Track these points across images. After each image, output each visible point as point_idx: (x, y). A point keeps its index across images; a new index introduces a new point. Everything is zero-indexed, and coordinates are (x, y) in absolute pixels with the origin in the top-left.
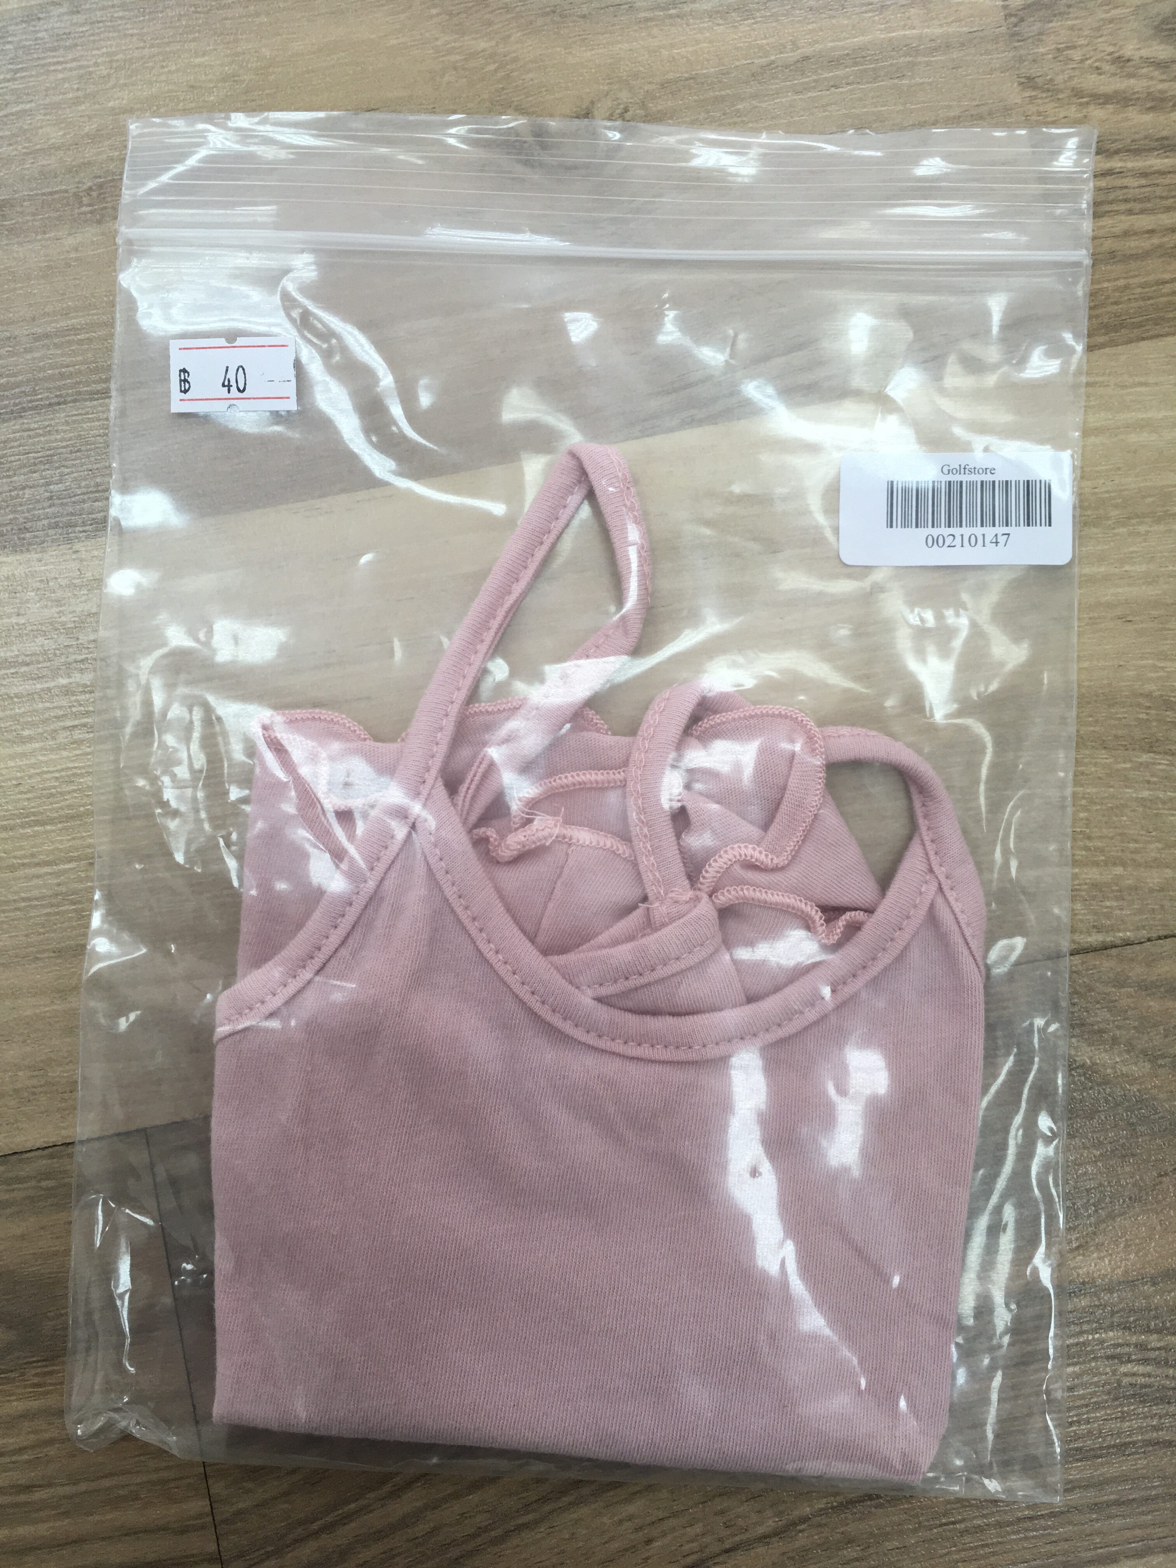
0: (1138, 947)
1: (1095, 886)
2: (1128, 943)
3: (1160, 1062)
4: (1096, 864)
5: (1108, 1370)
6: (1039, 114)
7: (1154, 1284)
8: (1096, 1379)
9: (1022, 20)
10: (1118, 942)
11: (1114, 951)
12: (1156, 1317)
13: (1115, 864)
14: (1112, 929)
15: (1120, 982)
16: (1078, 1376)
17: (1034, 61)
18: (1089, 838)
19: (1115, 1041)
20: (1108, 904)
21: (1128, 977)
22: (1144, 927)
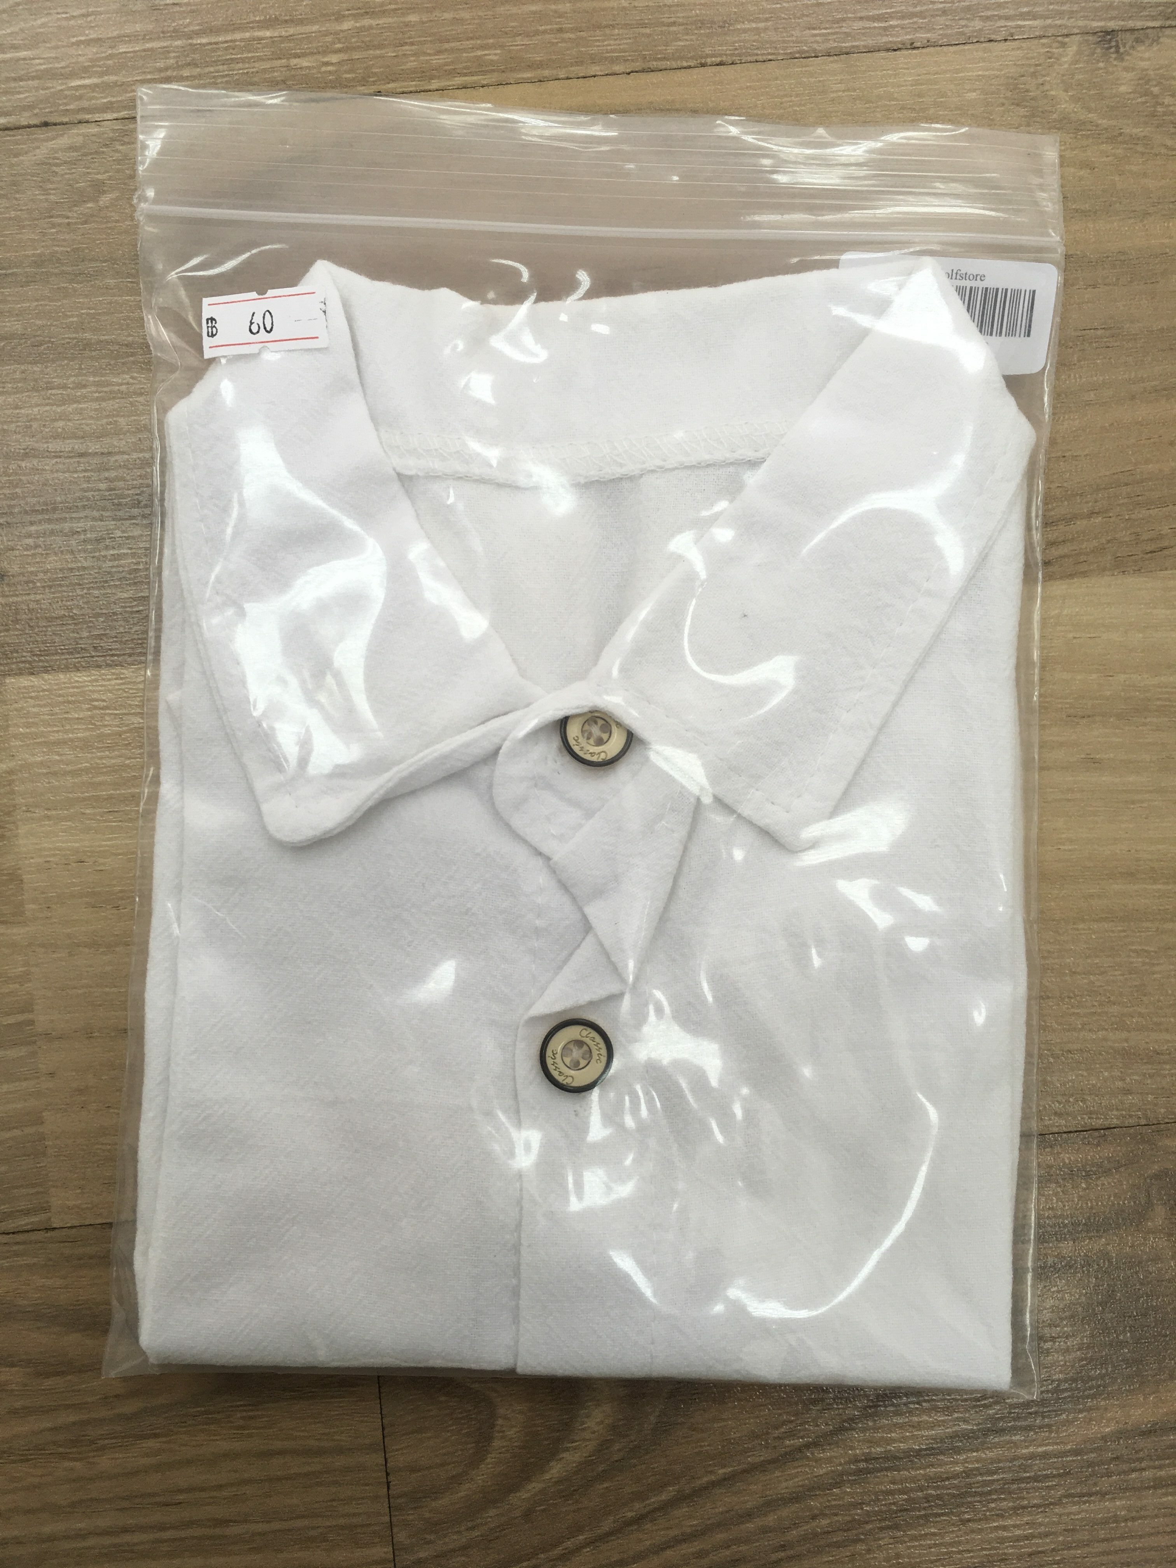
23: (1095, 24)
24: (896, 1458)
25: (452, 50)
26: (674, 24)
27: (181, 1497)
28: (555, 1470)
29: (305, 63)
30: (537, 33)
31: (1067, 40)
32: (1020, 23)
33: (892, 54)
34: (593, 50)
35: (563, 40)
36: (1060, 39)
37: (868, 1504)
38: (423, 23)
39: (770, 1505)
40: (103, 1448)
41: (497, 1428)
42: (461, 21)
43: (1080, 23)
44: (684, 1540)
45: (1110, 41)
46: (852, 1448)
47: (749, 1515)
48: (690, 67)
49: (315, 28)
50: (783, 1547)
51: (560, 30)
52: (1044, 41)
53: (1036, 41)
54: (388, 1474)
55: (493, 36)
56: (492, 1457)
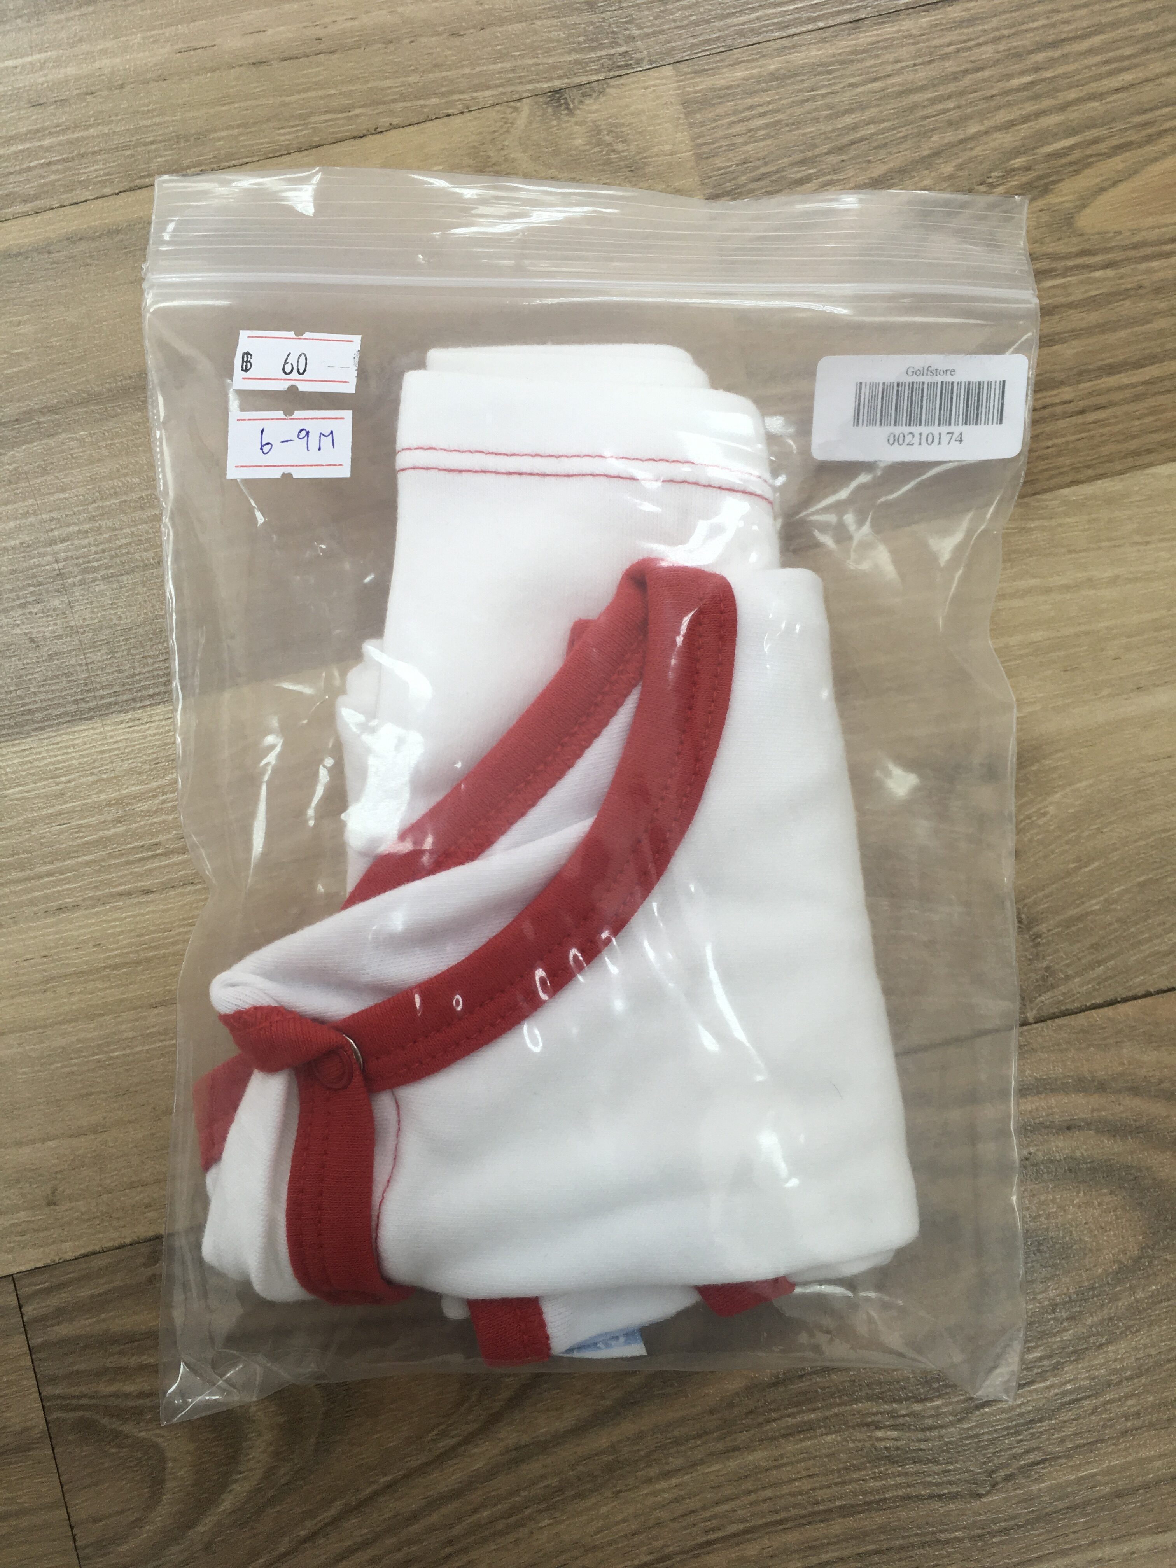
8: (855, 1445)
12: (905, 1388)
16: (835, 1443)
23: (545, 85)
24: (547, 1442)
26: (152, 143)
28: (227, 1502)
30: (29, 169)
31: (518, 104)
32: (475, 94)
33: (358, 141)
34: (82, 177)
35: (53, 172)
36: (512, 104)
37: (524, 1490)
39: (434, 1504)
41: (169, 1470)
43: (530, 87)
44: (357, 1550)
45: (559, 100)
46: (502, 1440)
47: (414, 1517)
50: (450, 1542)
51: (49, 164)
52: (498, 108)
53: (490, 109)
54: (72, 1528)
56: (167, 1498)
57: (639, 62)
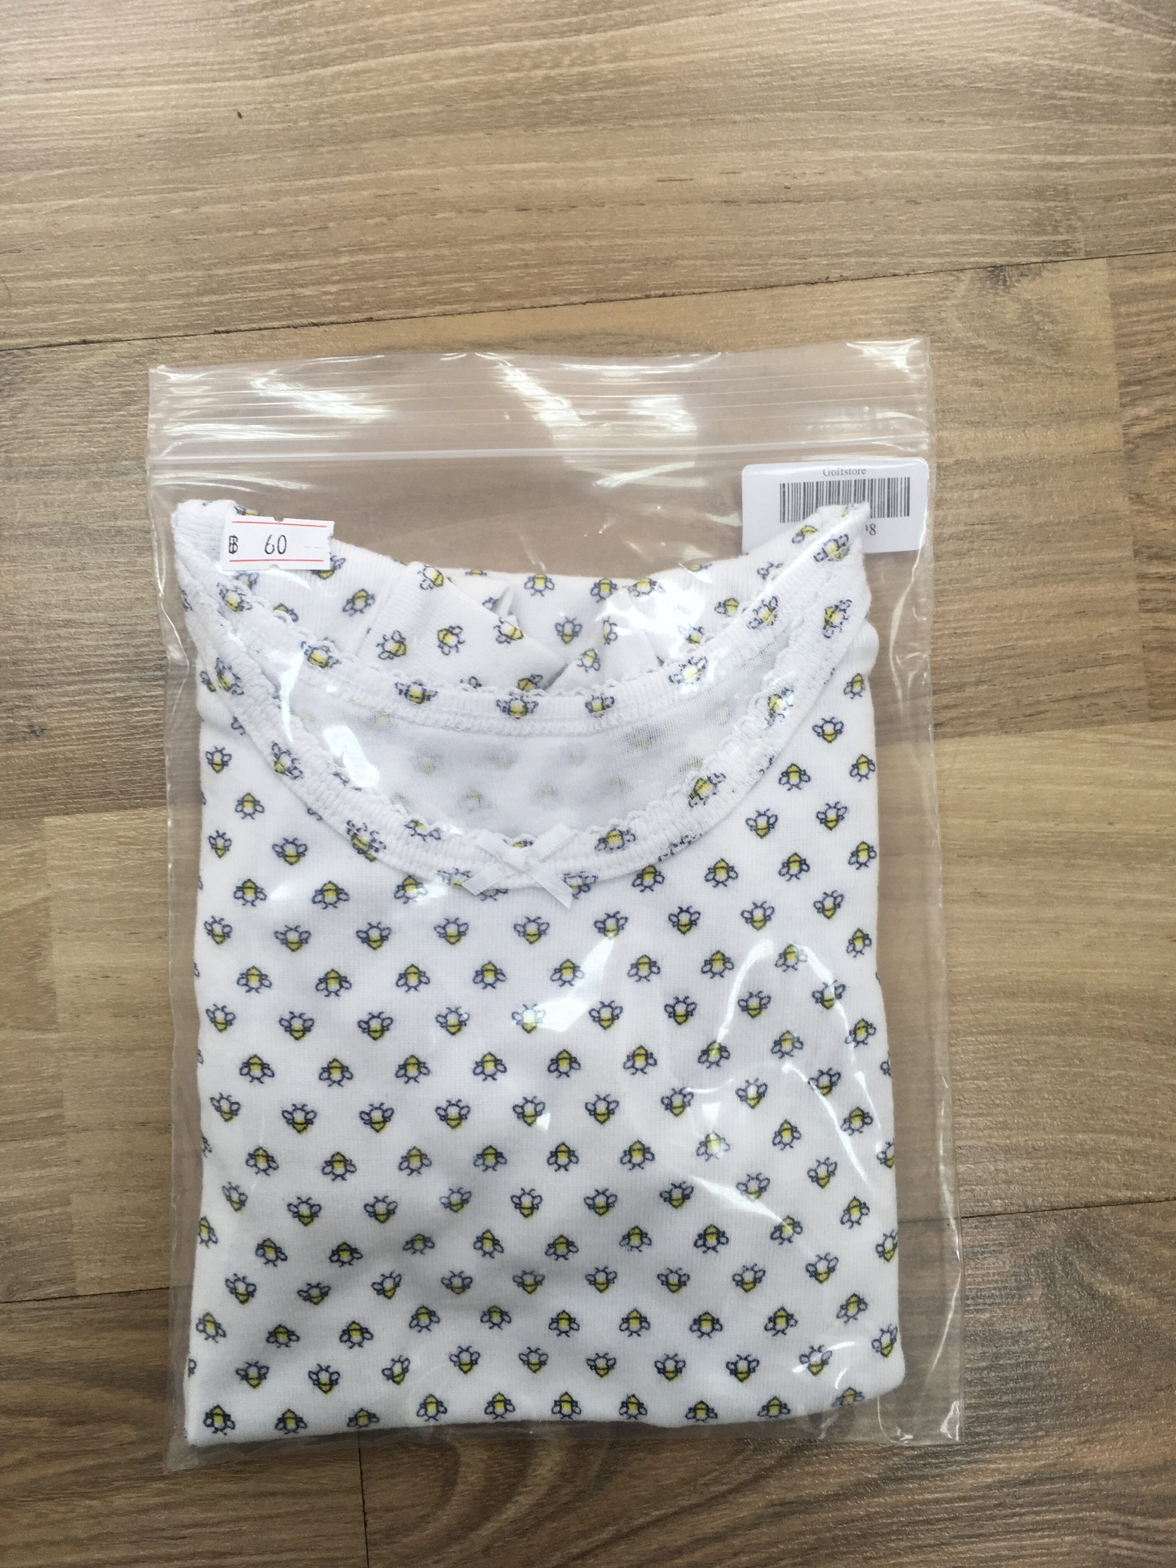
0: (1157, 1205)
1: (1128, 1151)
2: (1149, 1201)
3: (1166, 1299)
4: (1131, 1134)
5: (1099, 1542)
6: (1143, 525)
7: (1143, 1476)
8: (1089, 1548)
9: (1138, 447)
10: (1143, 1199)
11: (1138, 1206)
12: (1142, 1503)
13: (1145, 1136)
14: (1138, 1188)
15: (1140, 1231)
16: (1074, 1544)
17: (1144, 482)
18: (1127, 1113)
19: (1131, 1280)
20: (1137, 1167)
21: (1148, 1229)
22: (1163, 1189)
23: (987, 260)
24: (809, 1502)
25: (433, 283)
26: (623, 261)
27: (185, 1532)
28: (511, 1512)
29: (307, 292)
30: (507, 268)
31: (961, 274)
32: (921, 260)
33: (809, 289)
34: (554, 283)
35: (529, 275)
36: (954, 273)
37: (782, 1543)
38: (409, 258)
39: (698, 1543)
40: (118, 1489)
41: (462, 1474)
42: (442, 258)
43: (971, 260)
45: (998, 275)
46: (769, 1494)
48: (637, 298)
49: (317, 262)
51: (526, 266)
52: (941, 275)
53: (934, 275)
54: (365, 1514)
55: (468, 271)
56: (455, 1500)
57: (1075, 251)
